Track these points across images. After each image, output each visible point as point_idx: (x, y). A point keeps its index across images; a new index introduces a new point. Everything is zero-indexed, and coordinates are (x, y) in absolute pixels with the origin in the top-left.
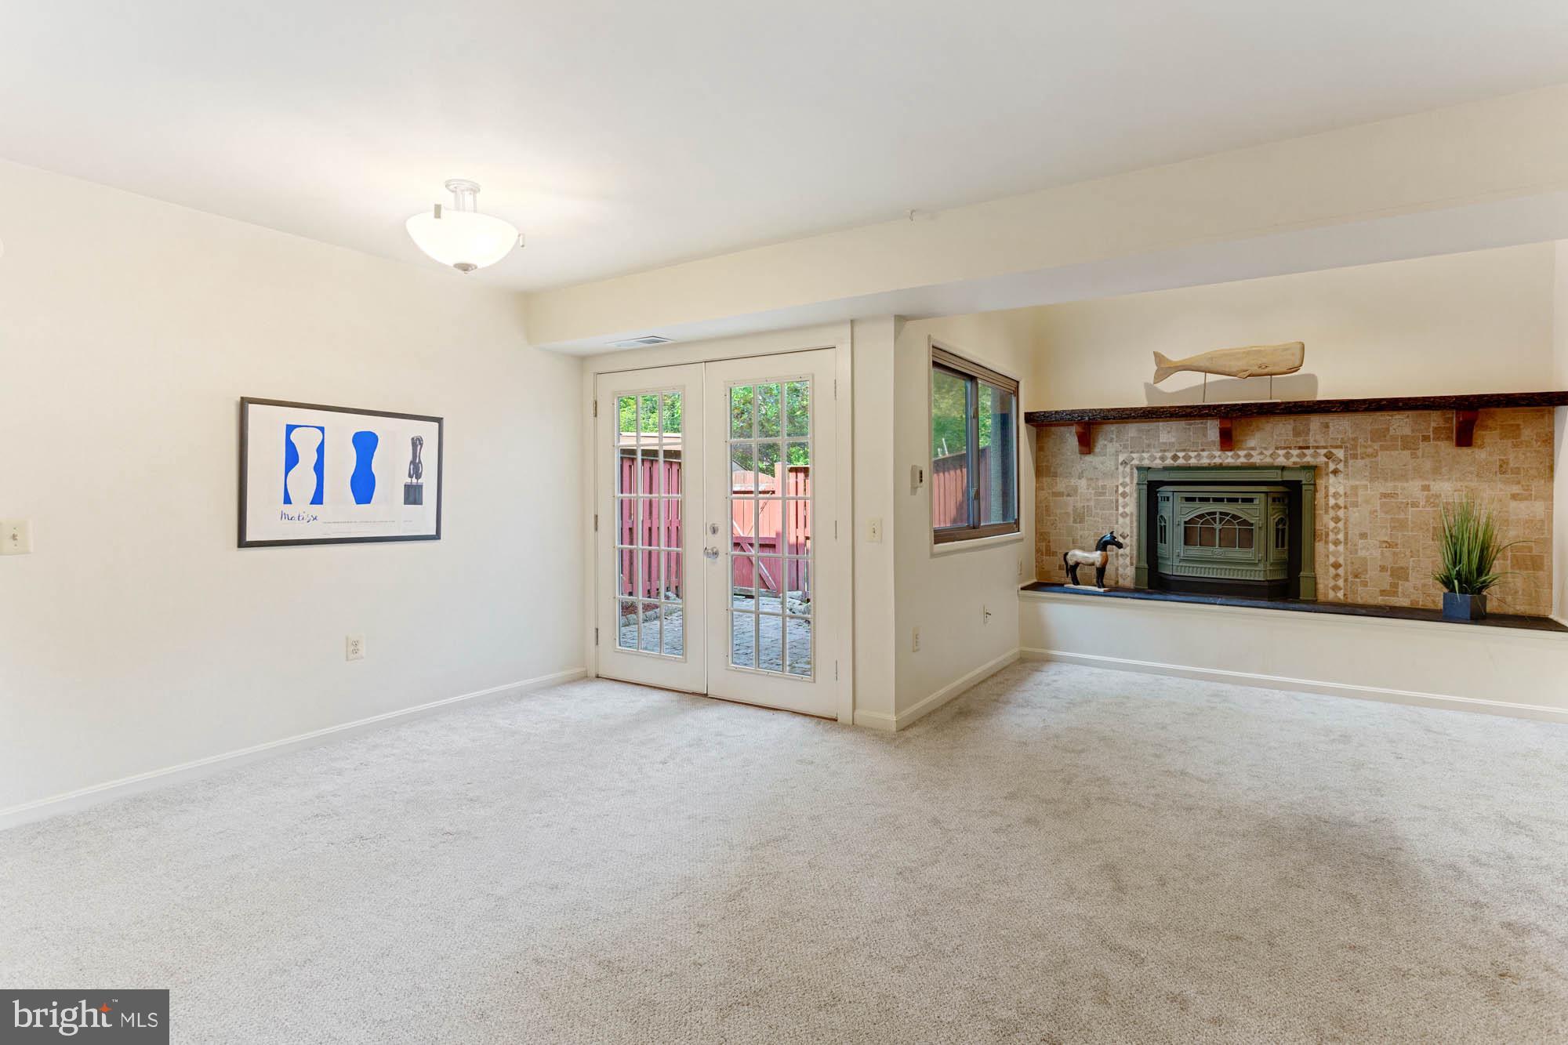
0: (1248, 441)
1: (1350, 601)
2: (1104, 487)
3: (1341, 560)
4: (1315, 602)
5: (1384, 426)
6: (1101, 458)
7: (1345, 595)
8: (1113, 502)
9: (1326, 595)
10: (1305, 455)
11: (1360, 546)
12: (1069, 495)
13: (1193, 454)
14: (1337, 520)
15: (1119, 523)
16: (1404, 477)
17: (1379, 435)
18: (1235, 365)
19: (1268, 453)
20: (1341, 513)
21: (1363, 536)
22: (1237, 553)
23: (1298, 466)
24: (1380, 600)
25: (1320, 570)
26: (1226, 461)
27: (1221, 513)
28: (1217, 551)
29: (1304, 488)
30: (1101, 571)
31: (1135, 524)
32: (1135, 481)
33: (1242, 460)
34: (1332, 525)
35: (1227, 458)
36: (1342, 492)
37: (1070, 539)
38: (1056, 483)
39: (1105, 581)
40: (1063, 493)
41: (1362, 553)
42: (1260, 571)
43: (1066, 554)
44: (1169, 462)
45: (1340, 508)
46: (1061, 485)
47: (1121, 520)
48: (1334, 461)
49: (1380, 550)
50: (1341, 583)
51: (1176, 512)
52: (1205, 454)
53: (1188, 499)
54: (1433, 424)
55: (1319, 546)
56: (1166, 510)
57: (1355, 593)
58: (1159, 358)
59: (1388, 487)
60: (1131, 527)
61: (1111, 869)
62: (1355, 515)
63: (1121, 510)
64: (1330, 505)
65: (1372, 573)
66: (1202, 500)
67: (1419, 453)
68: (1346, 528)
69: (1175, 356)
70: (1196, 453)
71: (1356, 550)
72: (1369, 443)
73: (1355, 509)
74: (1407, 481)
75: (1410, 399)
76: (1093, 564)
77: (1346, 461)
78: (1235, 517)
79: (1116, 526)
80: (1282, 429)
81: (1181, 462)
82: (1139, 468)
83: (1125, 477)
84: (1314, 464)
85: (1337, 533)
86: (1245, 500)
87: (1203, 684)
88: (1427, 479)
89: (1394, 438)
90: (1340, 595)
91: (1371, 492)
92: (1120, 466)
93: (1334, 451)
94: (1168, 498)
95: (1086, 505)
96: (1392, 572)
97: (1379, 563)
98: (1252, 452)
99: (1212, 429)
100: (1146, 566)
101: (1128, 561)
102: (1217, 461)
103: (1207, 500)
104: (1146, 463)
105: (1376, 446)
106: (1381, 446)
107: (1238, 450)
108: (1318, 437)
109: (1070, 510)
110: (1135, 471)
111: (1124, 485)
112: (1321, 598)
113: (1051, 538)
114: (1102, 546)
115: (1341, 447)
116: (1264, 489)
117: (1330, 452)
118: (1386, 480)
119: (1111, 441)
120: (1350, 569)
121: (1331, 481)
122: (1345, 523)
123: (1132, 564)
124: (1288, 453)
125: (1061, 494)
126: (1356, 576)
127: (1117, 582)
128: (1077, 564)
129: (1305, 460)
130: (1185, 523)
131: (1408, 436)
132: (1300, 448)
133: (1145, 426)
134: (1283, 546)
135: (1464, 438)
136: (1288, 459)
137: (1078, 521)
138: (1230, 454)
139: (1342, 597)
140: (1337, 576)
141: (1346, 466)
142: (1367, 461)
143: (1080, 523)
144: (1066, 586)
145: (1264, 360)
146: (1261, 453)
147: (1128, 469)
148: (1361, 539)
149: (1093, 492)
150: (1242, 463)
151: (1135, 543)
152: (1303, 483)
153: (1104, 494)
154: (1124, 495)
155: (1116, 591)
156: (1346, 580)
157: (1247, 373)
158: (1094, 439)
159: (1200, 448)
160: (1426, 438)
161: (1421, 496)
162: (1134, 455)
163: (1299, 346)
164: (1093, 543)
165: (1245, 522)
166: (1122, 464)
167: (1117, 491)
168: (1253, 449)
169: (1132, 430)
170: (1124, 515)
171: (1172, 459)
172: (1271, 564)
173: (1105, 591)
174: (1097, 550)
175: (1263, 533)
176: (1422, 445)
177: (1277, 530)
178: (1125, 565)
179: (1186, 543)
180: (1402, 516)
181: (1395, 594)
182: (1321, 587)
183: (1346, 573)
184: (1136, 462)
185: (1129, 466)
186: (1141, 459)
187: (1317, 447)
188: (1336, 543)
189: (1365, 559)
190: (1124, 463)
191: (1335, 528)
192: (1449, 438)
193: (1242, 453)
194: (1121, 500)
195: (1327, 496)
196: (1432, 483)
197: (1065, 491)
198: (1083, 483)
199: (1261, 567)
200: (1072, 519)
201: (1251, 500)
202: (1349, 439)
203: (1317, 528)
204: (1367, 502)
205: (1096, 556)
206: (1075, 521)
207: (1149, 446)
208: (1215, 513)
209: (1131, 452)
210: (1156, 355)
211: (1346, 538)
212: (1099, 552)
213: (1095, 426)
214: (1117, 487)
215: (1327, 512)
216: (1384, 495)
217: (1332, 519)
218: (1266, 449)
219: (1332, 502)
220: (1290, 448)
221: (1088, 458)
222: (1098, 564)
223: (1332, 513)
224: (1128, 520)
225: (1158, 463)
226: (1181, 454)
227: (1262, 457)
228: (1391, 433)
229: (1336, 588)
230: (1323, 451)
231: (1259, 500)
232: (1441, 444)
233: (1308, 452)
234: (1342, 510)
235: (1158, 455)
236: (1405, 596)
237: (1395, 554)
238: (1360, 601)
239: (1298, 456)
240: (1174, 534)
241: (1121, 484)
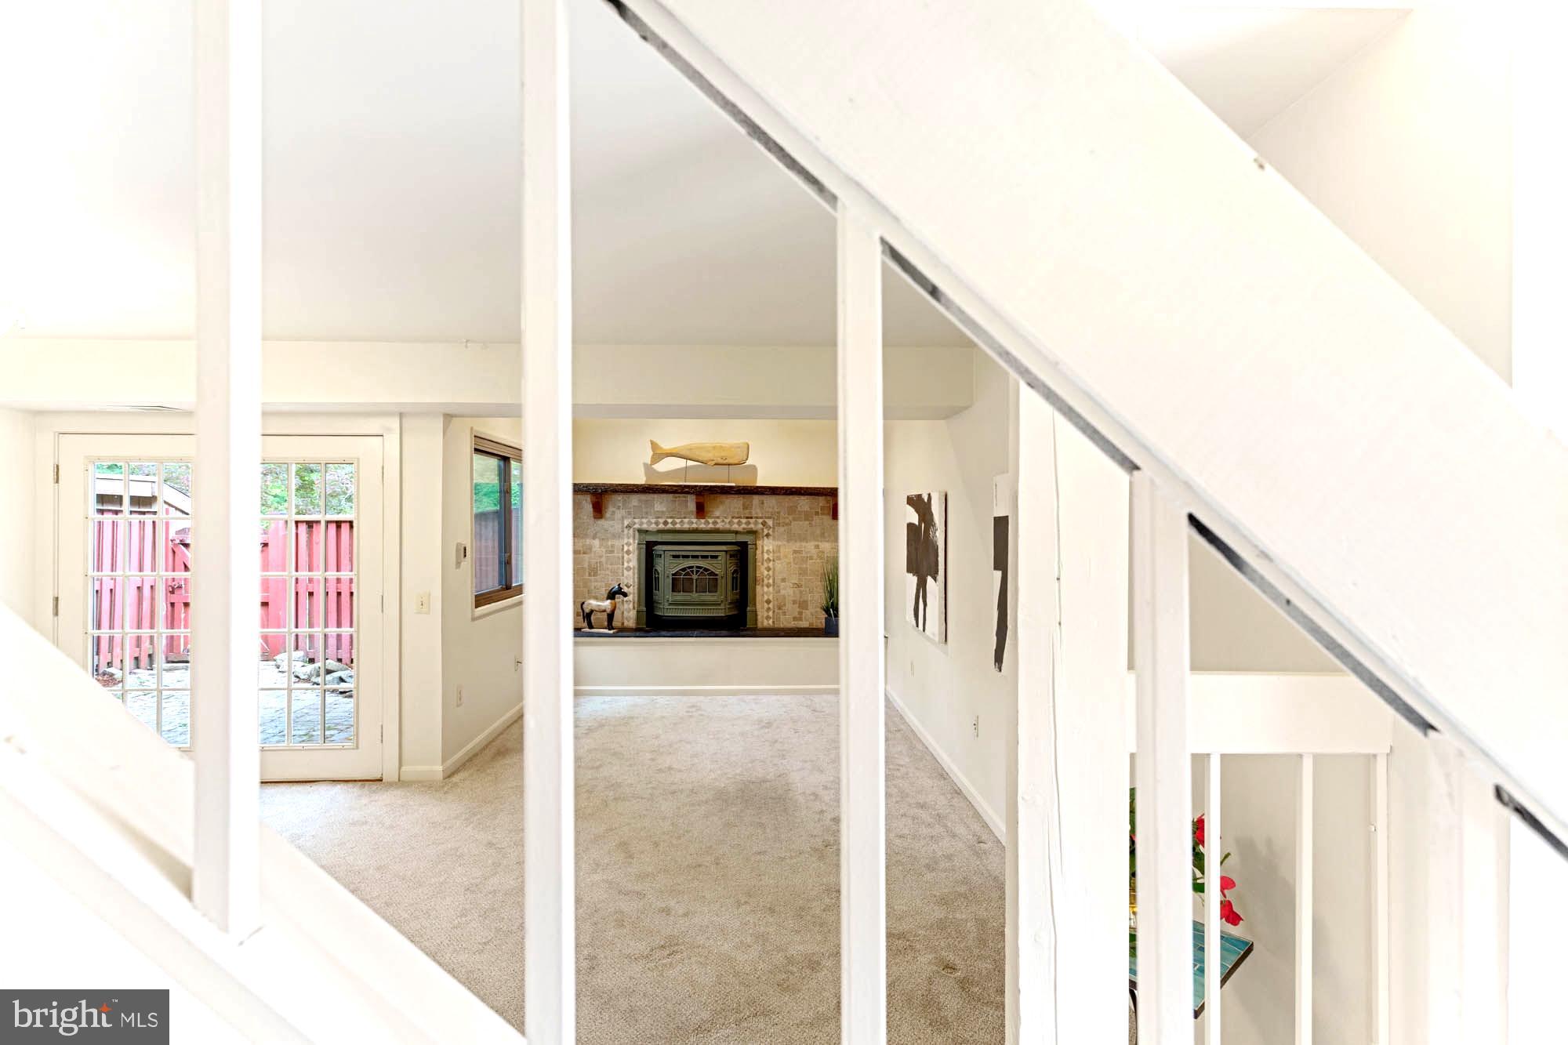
0: (712, 511)
1: (776, 626)
2: (612, 546)
3: (771, 598)
4: (756, 629)
5: (794, 506)
6: (611, 523)
7: (773, 622)
8: (619, 558)
9: (762, 623)
10: (749, 523)
11: (782, 587)
12: (584, 553)
13: (678, 521)
14: (768, 569)
15: (625, 576)
16: (804, 539)
17: (792, 510)
18: (705, 456)
19: (727, 521)
20: (771, 564)
21: (783, 580)
22: (708, 597)
23: (746, 531)
24: (793, 624)
25: (759, 606)
26: (701, 526)
27: (697, 567)
28: (695, 596)
29: (750, 546)
30: (611, 616)
31: (636, 576)
32: (636, 541)
33: (711, 526)
34: (766, 573)
35: (700, 524)
36: (771, 550)
37: (586, 590)
39: (615, 624)
40: (580, 551)
41: (783, 592)
42: (722, 609)
43: (583, 603)
44: (661, 526)
45: (770, 560)
46: (578, 545)
47: (625, 572)
48: (766, 527)
49: (792, 589)
50: (771, 614)
51: (667, 567)
52: (686, 520)
53: (675, 556)
54: (820, 505)
55: (758, 588)
56: (659, 565)
57: (779, 621)
58: (654, 445)
59: (796, 546)
60: (633, 578)
61: (623, 845)
62: (778, 565)
63: (626, 565)
64: (765, 559)
65: (789, 606)
66: (684, 557)
67: (813, 523)
68: (773, 575)
69: (666, 445)
70: (680, 520)
71: (780, 590)
72: (786, 515)
73: (778, 562)
74: (807, 542)
75: (807, 488)
76: (604, 611)
77: (774, 528)
78: (706, 570)
79: (622, 578)
80: (735, 503)
81: (670, 526)
82: (640, 531)
83: (629, 538)
84: (755, 529)
85: (768, 579)
86: (712, 557)
87: (685, 699)
88: (818, 541)
89: (800, 513)
90: (771, 622)
91: (788, 549)
92: (625, 529)
94: (661, 555)
95: (598, 561)
96: (799, 604)
97: (792, 598)
98: (717, 520)
99: (691, 502)
100: (645, 609)
101: (631, 606)
102: (694, 526)
103: (687, 557)
104: (645, 527)
105: (791, 518)
106: (793, 518)
107: (708, 518)
108: (758, 511)
110: (637, 533)
111: (628, 544)
112: (760, 625)
114: (611, 595)
115: (771, 518)
116: (724, 548)
117: (765, 521)
118: (796, 541)
119: (619, 508)
120: (776, 603)
121: (765, 542)
122: (773, 571)
123: (634, 608)
124: (739, 521)
125: (578, 552)
126: (779, 609)
127: (623, 624)
128: (592, 611)
129: (750, 526)
130: (673, 575)
131: (807, 512)
132: (747, 518)
133: (643, 497)
134: (737, 589)
136: (740, 525)
138: (703, 521)
139: (772, 625)
140: (769, 609)
141: (773, 532)
142: (786, 527)
143: (593, 576)
144: (583, 630)
145: (723, 454)
146: (723, 521)
147: (631, 531)
148: (782, 582)
149: (604, 550)
150: (710, 528)
151: (636, 591)
152: (749, 543)
153: (612, 552)
154: (628, 552)
155: (623, 632)
156: (774, 612)
157: (713, 463)
158: (605, 506)
159: (683, 516)
160: (817, 513)
161: (814, 551)
162: (636, 521)
163: (746, 445)
164: (604, 592)
165: (712, 574)
166: (627, 527)
167: (623, 549)
169: (635, 500)
170: (628, 569)
171: (664, 524)
172: (730, 603)
173: (614, 633)
174: (607, 599)
175: (724, 581)
176: (815, 518)
177: (733, 578)
178: (628, 611)
179: (673, 591)
180: (805, 566)
181: (801, 619)
182: (759, 617)
183: (774, 606)
184: (637, 526)
185: (632, 529)
186: (641, 524)
187: (757, 518)
188: (768, 585)
189: (784, 596)
190: (629, 527)
191: (768, 575)
192: (829, 514)
193: (711, 521)
194: (626, 556)
195: (763, 552)
196: (820, 544)
197: (581, 549)
198: (596, 542)
199: (722, 607)
200: (587, 574)
201: (716, 556)
202: (775, 512)
203: (757, 575)
204: (786, 557)
205: (607, 604)
206: (590, 575)
207: (647, 513)
208: (693, 567)
209: (634, 518)
210: (652, 443)
211: (774, 582)
212: (609, 601)
213: (605, 496)
214: (623, 546)
215: (762, 564)
216: (795, 552)
217: (766, 568)
218: (726, 518)
219: (766, 556)
220: (740, 517)
221: (601, 522)
222: (609, 611)
223: (766, 565)
224: (631, 573)
225: (653, 527)
226: (670, 521)
227: (723, 524)
228: (798, 510)
229: (768, 618)
230: (760, 521)
231: (721, 556)
232: (825, 517)
233: (751, 521)
234: (772, 563)
235: (653, 521)
236: (806, 620)
237: (801, 592)
238: (782, 626)
239: (746, 523)
240: (665, 584)
241: (626, 544)
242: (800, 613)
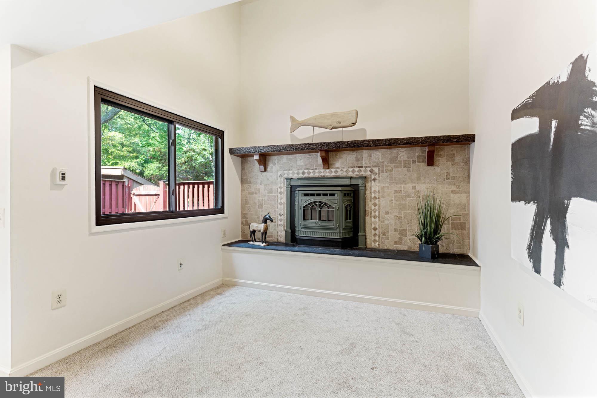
1: (381, 248)
2: (272, 189)
3: (377, 226)
4: (365, 249)
5: (395, 155)
6: (271, 174)
7: (379, 244)
8: (276, 197)
9: (370, 245)
10: (361, 171)
11: (385, 219)
12: (256, 194)
13: (311, 171)
14: (375, 205)
15: (279, 208)
16: (404, 182)
17: (393, 160)
18: (327, 122)
20: (377, 201)
21: (387, 213)
22: (327, 224)
23: (358, 177)
24: (394, 247)
25: (368, 232)
26: (326, 174)
27: (320, 202)
28: (318, 223)
29: (361, 188)
30: (264, 234)
31: (285, 208)
32: (286, 186)
33: (333, 174)
34: (373, 207)
35: (326, 173)
36: (377, 190)
37: (256, 217)
38: (250, 187)
41: (386, 222)
42: (338, 233)
43: (250, 225)
44: (301, 175)
45: (376, 198)
46: (252, 189)
48: (374, 174)
49: (394, 221)
50: (377, 238)
51: (301, 201)
52: (317, 171)
53: (306, 195)
54: (417, 154)
55: (367, 218)
56: (297, 201)
57: (383, 243)
58: (293, 119)
59: (397, 187)
60: (284, 210)
62: (383, 202)
63: (279, 201)
64: (372, 197)
65: (391, 233)
66: (311, 195)
67: (411, 169)
68: (379, 209)
70: (312, 171)
71: (384, 221)
72: (389, 164)
73: (383, 199)
74: (406, 184)
75: (403, 139)
76: (261, 231)
77: (379, 174)
78: (325, 204)
79: (277, 210)
80: (351, 157)
81: (306, 175)
82: (287, 179)
83: (281, 184)
84: (365, 175)
85: (375, 212)
86: (331, 195)
88: (414, 183)
89: (400, 162)
90: (377, 244)
91: (390, 190)
92: (279, 178)
93: (374, 169)
94: (298, 194)
95: (263, 199)
96: (400, 232)
97: (394, 227)
98: (338, 170)
99: (318, 158)
100: (290, 231)
101: (282, 228)
102: (322, 174)
103: (314, 195)
104: (291, 176)
105: (392, 165)
106: (394, 166)
107: (332, 168)
108: (367, 161)
109: (256, 201)
110: (286, 180)
111: (281, 188)
112: (368, 246)
113: (248, 216)
114: (265, 221)
115: (377, 166)
116: (340, 188)
117: (372, 169)
118: (397, 183)
119: (275, 164)
120: (381, 231)
121: (372, 185)
122: (379, 206)
123: (284, 230)
124: (354, 170)
125: (252, 193)
126: (384, 235)
127: (278, 239)
128: (254, 231)
129: (361, 173)
130: (304, 207)
131: (405, 160)
132: (359, 167)
134: (350, 219)
135: (431, 161)
136: (353, 173)
137: (260, 207)
138: (328, 170)
139: (377, 246)
140: (375, 234)
141: (379, 176)
142: (388, 173)
145: (340, 120)
146: (342, 170)
147: (282, 179)
148: (386, 214)
149: (267, 191)
150: (333, 175)
151: (285, 219)
152: (360, 185)
153: (271, 193)
154: (281, 193)
155: (274, 246)
156: (379, 237)
157: (332, 127)
158: (267, 164)
159: (315, 168)
160: (414, 162)
161: (412, 192)
162: (285, 172)
163: (355, 112)
165: (331, 207)
166: (280, 177)
167: (278, 191)
168: (338, 168)
169: (284, 158)
170: (281, 204)
171: (302, 174)
172: (344, 229)
174: (262, 223)
175: (339, 212)
176: (412, 165)
177: (347, 211)
178: (280, 230)
179: (304, 219)
180: (403, 202)
181: (401, 243)
182: (368, 240)
183: (379, 233)
184: (286, 176)
185: (283, 178)
186: (289, 174)
187: (366, 167)
188: (375, 217)
189: (387, 226)
190: (281, 176)
191: (374, 209)
192: (424, 161)
193: (333, 170)
194: (279, 195)
195: (371, 192)
196: (417, 185)
197: (254, 191)
198: (262, 187)
199: (338, 231)
200: (257, 206)
201: (333, 195)
202: (380, 162)
203: (366, 209)
204: (389, 195)
205: (262, 226)
207: (292, 167)
208: (316, 202)
209: (284, 170)
210: (291, 117)
211: (379, 215)
212: (263, 224)
213: (268, 157)
214: (278, 189)
215: (371, 201)
216: (396, 192)
217: (373, 204)
218: (344, 168)
219: (373, 195)
220: (354, 167)
221: (265, 174)
223: (373, 201)
224: (282, 206)
225: (296, 176)
226: (306, 171)
227: (342, 172)
228: (399, 159)
229: (375, 241)
230: (369, 169)
231: (337, 194)
232: (423, 164)
233: (363, 169)
234: (378, 199)
235: (296, 172)
236: (405, 244)
237: (401, 223)
238: (385, 248)
239: (358, 171)
240: (299, 213)
241: (279, 187)
242: (401, 239)
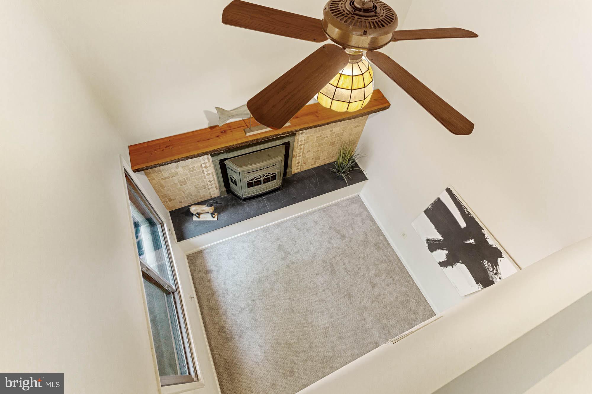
1: (302, 171)
2: (193, 168)
3: (300, 161)
4: (292, 177)
8: (201, 172)
11: (307, 155)
12: (173, 177)
21: (308, 151)
22: (270, 183)
24: (311, 168)
25: (293, 166)
27: (264, 174)
28: (262, 186)
29: (290, 144)
31: (215, 176)
32: (211, 161)
34: (298, 151)
36: (303, 140)
37: (181, 192)
38: (162, 174)
46: (166, 175)
47: (207, 177)
49: (313, 154)
50: (299, 167)
55: (294, 159)
57: (303, 168)
58: (220, 110)
59: (320, 133)
60: (213, 177)
62: (307, 146)
63: (206, 173)
64: (299, 145)
65: (310, 161)
68: (303, 151)
71: (305, 156)
73: (307, 144)
74: (326, 130)
76: (208, 213)
78: (269, 174)
83: (205, 161)
85: (300, 154)
90: (299, 170)
91: (313, 137)
95: (185, 177)
96: (315, 158)
97: (312, 157)
100: (225, 189)
101: (215, 189)
109: (177, 182)
110: (211, 157)
111: (205, 163)
113: (169, 194)
120: (302, 162)
121: (300, 138)
122: (303, 149)
123: (217, 189)
125: (169, 177)
126: (304, 163)
128: (199, 213)
137: (183, 184)
143: (184, 185)
147: (205, 157)
149: (187, 171)
151: (216, 182)
152: (290, 142)
153: (194, 170)
156: (301, 166)
161: (329, 134)
165: (273, 174)
167: (201, 166)
172: (281, 178)
179: (248, 187)
180: (322, 142)
181: (315, 164)
182: (293, 171)
183: (301, 164)
188: (299, 156)
189: (307, 158)
191: (300, 152)
194: (205, 170)
198: (180, 170)
200: (179, 185)
203: (294, 154)
204: (312, 140)
206: (181, 185)
211: (303, 154)
215: (297, 148)
216: (318, 137)
219: (299, 143)
222: (211, 212)
223: (299, 148)
224: (211, 175)
234: (303, 145)
237: (317, 153)
240: (241, 184)
241: (203, 164)
242: (315, 162)
